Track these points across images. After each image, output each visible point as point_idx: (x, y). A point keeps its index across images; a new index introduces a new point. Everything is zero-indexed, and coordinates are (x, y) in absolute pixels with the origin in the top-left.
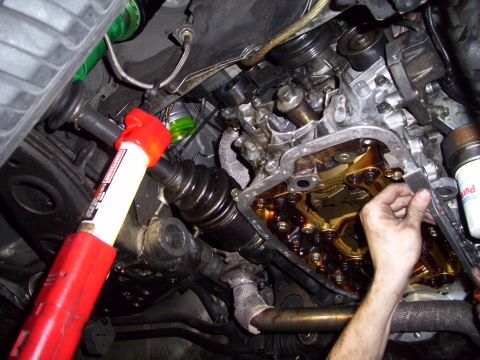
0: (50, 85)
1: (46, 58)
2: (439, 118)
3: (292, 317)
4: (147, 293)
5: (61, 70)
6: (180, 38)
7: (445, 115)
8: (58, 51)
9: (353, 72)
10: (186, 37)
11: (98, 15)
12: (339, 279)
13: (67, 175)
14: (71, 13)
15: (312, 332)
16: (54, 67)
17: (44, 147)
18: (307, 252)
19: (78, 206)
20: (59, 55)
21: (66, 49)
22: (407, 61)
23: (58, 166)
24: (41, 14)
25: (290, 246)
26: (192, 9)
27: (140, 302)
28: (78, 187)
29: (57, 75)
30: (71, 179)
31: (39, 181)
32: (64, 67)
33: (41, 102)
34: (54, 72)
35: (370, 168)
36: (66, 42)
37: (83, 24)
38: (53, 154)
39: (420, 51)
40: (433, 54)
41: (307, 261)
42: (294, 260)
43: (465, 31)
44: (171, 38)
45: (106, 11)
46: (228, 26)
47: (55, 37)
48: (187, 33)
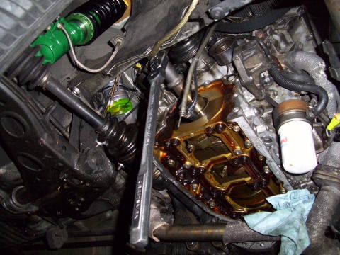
0: (13, 45)
1: (11, 30)
2: (271, 96)
3: (179, 230)
4: (82, 199)
5: (19, 38)
6: (115, 43)
7: (275, 95)
8: (17, 28)
9: (218, 67)
10: (118, 42)
11: (40, 12)
12: (212, 204)
13: (33, 113)
14: (25, 10)
15: (195, 241)
16: (15, 36)
17: (21, 94)
18: (189, 183)
19: (38, 132)
20: (17, 30)
21: (21, 27)
22: (245, 58)
23: (28, 107)
24: (9, 8)
25: (177, 178)
26: (125, 28)
27: (79, 207)
28: (39, 121)
29: (16, 41)
30: (35, 115)
31: (16, 115)
32: (20, 37)
33: (7, 53)
34: (15, 39)
35: (220, 122)
36: (22, 24)
37: (32, 16)
38: (25, 98)
39: (253, 52)
40: (261, 55)
41: (189, 189)
42: (180, 188)
43: (294, 45)
44: (110, 43)
45: (45, 11)
46: (142, 37)
47: (16, 20)
48: (120, 40)
